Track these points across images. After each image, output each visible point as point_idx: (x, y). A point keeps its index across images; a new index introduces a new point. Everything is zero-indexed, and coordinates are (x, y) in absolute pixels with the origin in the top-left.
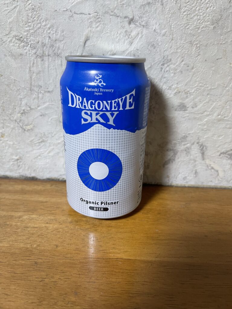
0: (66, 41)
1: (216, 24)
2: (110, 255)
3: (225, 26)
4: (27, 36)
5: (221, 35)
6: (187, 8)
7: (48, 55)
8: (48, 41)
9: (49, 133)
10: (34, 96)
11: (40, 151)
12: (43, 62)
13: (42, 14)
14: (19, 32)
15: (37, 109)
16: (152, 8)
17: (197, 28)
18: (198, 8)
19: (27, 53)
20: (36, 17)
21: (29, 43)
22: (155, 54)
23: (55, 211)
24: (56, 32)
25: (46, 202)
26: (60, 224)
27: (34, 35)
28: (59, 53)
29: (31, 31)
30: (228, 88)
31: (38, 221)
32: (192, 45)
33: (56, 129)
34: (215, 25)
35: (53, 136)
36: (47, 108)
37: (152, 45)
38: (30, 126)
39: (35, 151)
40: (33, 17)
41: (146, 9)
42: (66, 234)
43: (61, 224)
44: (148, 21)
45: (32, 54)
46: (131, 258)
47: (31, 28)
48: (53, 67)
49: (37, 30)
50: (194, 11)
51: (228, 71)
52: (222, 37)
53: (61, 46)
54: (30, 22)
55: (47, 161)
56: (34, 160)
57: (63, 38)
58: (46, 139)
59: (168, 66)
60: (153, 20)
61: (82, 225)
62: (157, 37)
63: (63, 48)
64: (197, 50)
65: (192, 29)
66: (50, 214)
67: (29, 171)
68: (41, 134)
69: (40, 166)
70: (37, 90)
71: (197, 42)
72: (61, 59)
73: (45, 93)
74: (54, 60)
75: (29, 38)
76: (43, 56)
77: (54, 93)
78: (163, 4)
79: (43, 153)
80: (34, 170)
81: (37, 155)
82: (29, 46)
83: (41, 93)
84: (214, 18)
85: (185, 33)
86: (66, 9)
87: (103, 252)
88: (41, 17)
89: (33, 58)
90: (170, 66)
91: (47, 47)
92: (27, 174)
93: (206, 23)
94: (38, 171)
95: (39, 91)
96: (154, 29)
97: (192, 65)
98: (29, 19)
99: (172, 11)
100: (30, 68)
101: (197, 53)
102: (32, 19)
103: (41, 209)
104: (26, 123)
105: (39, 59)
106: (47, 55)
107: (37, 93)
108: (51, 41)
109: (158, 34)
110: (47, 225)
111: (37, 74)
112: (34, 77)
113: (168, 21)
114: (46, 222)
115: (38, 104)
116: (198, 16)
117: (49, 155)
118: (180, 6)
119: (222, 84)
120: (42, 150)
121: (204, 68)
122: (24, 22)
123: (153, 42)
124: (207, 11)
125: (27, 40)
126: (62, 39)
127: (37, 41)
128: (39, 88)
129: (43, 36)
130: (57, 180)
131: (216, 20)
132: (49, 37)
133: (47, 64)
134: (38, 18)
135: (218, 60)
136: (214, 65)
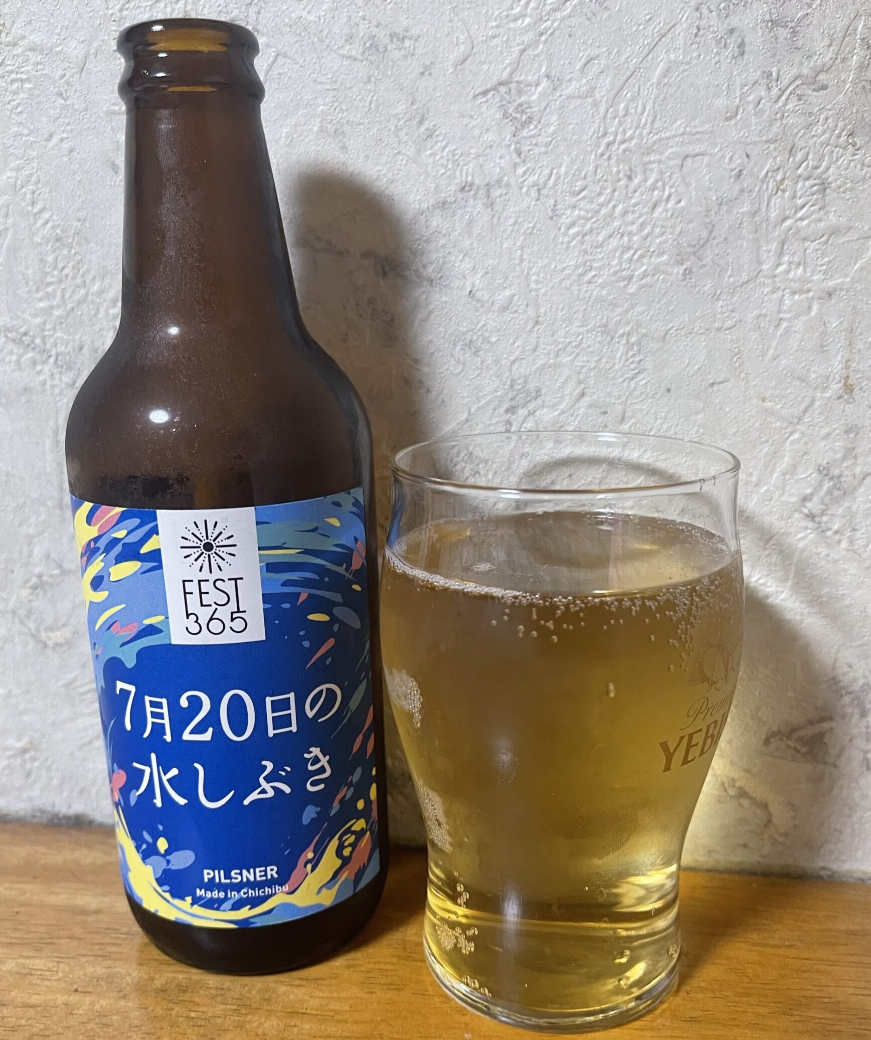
1: (693, 257)
3: (727, 263)
4: (44, 330)
5: (716, 297)
6: (581, 210)
13: (88, 257)
14: (18, 317)
16: (457, 218)
17: (624, 280)
18: (621, 207)
19: (44, 383)
20: (70, 265)
21: (51, 351)
22: (478, 375)
27: (64, 325)
29: (57, 313)
32: (612, 338)
34: (689, 263)
37: (465, 345)
39: (81, 720)
40: (60, 265)
41: (434, 223)
44: (444, 263)
45: (62, 385)
47: (55, 303)
49: (75, 310)
50: (608, 219)
51: (757, 425)
52: (720, 303)
56: (77, 753)
59: (531, 413)
60: (462, 261)
62: (481, 315)
64: (630, 354)
65: (603, 282)
67: (65, 794)
71: (628, 329)
75: (52, 336)
78: (492, 204)
80: (82, 791)
82: (52, 360)
84: (684, 241)
85: (581, 297)
88: (85, 267)
89: (64, 400)
90: (538, 413)
92: (57, 805)
93: (653, 260)
96: (469, 290)
97: (619, 408)
98: (47, 273)
99: (526, 226)
101: (632, 367)
102: (56, 273)
104: (49, 619)
109: (483, 306)
113: (517, 262)
116: (622, 235)
118: (555, 206)
121: (666, 418)
122: (31, 283)
123: (468, 331)
124: (656, 215)
125: (44, 343)
127: (76, 344)
129: (97, 328)
131: (689, 245)
134: (76, 268)
135: (715, 388)
136: (701, 405)
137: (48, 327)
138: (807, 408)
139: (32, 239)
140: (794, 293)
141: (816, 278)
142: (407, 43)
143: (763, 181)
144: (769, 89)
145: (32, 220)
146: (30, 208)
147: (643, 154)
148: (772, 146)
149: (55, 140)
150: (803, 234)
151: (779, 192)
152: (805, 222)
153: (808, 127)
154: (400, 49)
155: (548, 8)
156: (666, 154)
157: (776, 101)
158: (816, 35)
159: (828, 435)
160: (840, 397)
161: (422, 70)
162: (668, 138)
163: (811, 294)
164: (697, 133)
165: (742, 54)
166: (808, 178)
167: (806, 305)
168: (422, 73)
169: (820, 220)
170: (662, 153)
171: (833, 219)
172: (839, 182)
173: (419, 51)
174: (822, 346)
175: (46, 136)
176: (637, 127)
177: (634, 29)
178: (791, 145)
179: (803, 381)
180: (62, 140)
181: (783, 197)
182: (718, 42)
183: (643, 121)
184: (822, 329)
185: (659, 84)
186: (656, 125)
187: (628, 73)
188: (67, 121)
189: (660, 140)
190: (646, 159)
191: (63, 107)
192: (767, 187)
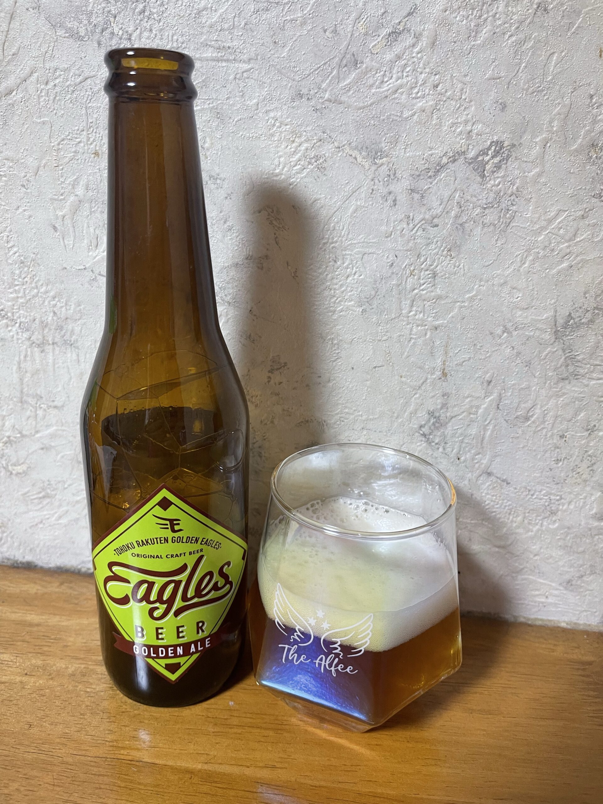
0: (85, 320)
1: (367, 304)
2: (122, 752)
3: (385, 308)
4: (13, 309)
5: (378, 325)
7: (53, 344)
8: (53, 319)
9: (59, 482)
10: (28, 413)
11: (42, 513)
12: (43, 354)
13: (39, 273)
15: (34, 435)
16: (243, 272)
19: (13, 337)
20: (28, 276)
21: (16, 320)
23: (50, 646)
24: (66, 304)
25: (38, 625)
26: (50, 677)
27: (25, 307)
28: (72, 339)
29: (21, 301)
30: (401, 420)
31: (10, 669)
32: (324, 340)
33: (71, 474)
34: (364, 306)
35: (67, 488)
36: (53, 436)
38: (22, 466)
39: (31, 513)
40: (23, 276)
41: (231, 274)
42: (54, 701)
43: (52, 679)
44: (236, 294)
45: (24, 339)
46: (157, 761)
47: (19, 295)
48: (63, 363)
49: (31, 300)
51: (397, 389)
52: (381, 327)
53: (77, 329)
54: (18, 285)
55: (56, 534)
56: (29, 530)
57: (79, 315)
58: (53, 493)
60: (246, 294)
61: (91, 684)
63: (81, 332)
64: (334, 349)
66: (39, 653)
67: (21, 551)
68: (43, 482)
69: (42, 543)
70: (33, 403)
71: (332, 336)
72: (77, 350)
73: (48, 409)
74: (65, 353)
75: (17, 312)
76: (43, 343)
77: (65, 409)
79: (48, 519)
80: (31, 550)
81: (37, 520)
82: (17, 325)
83: (41, 408)
84: (362, 295)
86: (83, 267)
87: (111, 744)
88: (37, 279)
89: (25, 347)
91: (50, 330)
92: (16, 556)
93: (346, 303)
94: (38, 550)
95: (36, 404)
96: (249, 309)
97: (327, 375)
98: (15, 279)
100: (19, 363)
101: (334, 355)
102: (20, 280)
103: (23, 641)
104: (14, 460)
105: (36, 349)
106: (51, 342)
107: (33, 408)
108: (58, 319)
109: (256, 318)
110: (25, 679)
111: (33, 375)
112: (27, 379)
114: (26, 672)
115: (36, 427)
116: (331, 289)
117: (60, 522)
118: (296, 271)
119: (388, 412)
120: (45, 513)
121: (351, 382)
122: (6, 284)
123: (248, 330)
124: (348, 281)
125: (13, 316)
126: (77, 318)
127: (31, 318)
128: (38, 400)
129: (44, 310)
130: (77, 571)
131: (366, 298)
132: (54, 313)
133: (51, 357)
134: (32, 278)
135: (377, 369)
136: (369, 377)
137: (15, 308)
138: (423, 382)
139: (7, 261)
140: (418, 326)
141: (429, 319)
142: (218, 181)
143: (404, 270)
144: (408, 224)
145: (7, 251)
146: (6, 245)
147: (342, 250)
148: (409, 253)
149: (20, 210)
150: (423, 298)
151: (412, 276)
152: (425, 292)
153: (428, 244)
154: (214, 184)
155: (294, 172)
156: (354, 251)
157: (412, 230)
158: (434, 198)
159: (433, 397)
160: (440, 379)
161: (226, 196)
162: (355, 244)
163: (427, 327)
164: (370, 242)
165: (395, 205)
166: (427, 270)
167: (424, 332)
168: (226, 198)
169: (432, 292)
170: (352, 251)
171: (438, 291)
172: (442, 274)
173: (226, 186)
174: (432, 353)
175: (15, 207)
176: (340, 237)
177: (339, 187)
178: (418, 253)
179: (422, 369)
180: (25, 210)
181: (413, 279)
182: (383, 198)
183: (343, 234)
184: (432, 344)
185: (351, 216)
186: (350, 236)
187: (335, 209)
188: (28, 200)
189: (351, 244)
190: (344, 253)
191: (26, 193)
192: (406, 273)
